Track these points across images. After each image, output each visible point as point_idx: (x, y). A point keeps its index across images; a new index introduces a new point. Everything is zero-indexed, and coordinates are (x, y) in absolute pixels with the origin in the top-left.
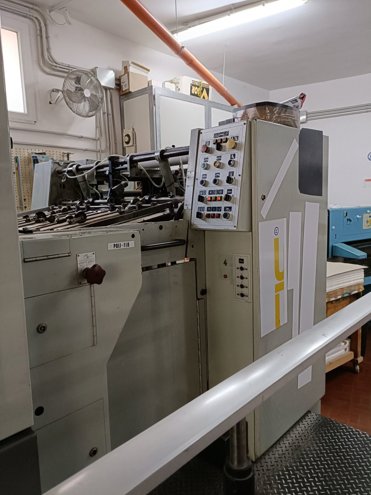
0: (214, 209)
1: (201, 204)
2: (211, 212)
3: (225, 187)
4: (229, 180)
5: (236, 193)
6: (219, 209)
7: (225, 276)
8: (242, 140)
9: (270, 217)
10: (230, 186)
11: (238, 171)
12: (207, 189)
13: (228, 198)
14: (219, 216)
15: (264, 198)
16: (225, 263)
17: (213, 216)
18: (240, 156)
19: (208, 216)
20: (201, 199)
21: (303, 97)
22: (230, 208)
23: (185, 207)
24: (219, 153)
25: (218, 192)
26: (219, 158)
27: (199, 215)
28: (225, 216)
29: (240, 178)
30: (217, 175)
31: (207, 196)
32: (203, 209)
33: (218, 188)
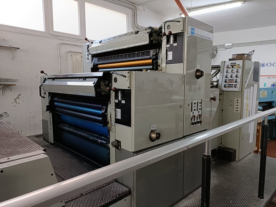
0: (231, 85)
1: (225, 83)
2: (229, 86)
3: (235, 79)
4: (236, 77)
5: (239, 80)
6: (233, 85)
7: (231, 105)
8: (241, 65)
9: (247, 88)
10: (236, 78)
11: (239, 75)
12: (228, 79)
13: (236, 82)
14: (232, 87)
15: (246, 82)
16: (231, 101)
17: (230, 87)
18: (240, 70)
19: (228, 87)
20: (226, 82)
21: (254, 51)
22: (237, 85)
23: (219, 84)
24: (232, 69)
25: (232, 80)
26: (232, 70)
27: (225, 87)
28: (235, 87)
29: (240, 76)
30: (232, 75)
31: (228, 81)
32: (226, 85)
33: (232, 79)
